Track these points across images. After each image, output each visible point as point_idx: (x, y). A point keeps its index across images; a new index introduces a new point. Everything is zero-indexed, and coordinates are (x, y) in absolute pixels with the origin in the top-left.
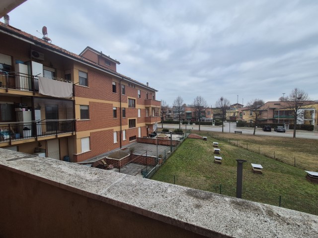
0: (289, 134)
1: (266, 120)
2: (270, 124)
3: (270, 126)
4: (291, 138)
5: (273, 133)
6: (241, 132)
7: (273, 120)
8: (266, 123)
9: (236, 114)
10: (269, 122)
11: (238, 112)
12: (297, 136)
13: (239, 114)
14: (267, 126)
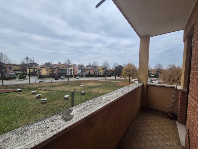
0: (66, 80)
1: (56, 74)
2: (58, 76)
3: (58, 77)
4: (68, 81)
5: (60, 80)
6: (44, 82)
7: (59, 73)
8: (55, 75)
9: (36, 70)
10: (57, 75)
11: (37, 69)
12: (70, 80)
13: (37, 70)
14: (57, 77)
